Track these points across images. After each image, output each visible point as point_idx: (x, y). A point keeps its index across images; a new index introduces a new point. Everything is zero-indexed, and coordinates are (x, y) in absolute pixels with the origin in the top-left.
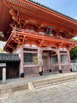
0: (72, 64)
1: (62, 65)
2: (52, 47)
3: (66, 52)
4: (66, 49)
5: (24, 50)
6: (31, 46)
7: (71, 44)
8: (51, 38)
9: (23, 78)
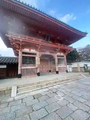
0: (68, 66)
1: (59, 66)
2: (50, 52)
3: (63, 56)
5: (23, 54)
6: (30, 50)
7: (67, 50)
8: (50, 44)
9: (20, 78)
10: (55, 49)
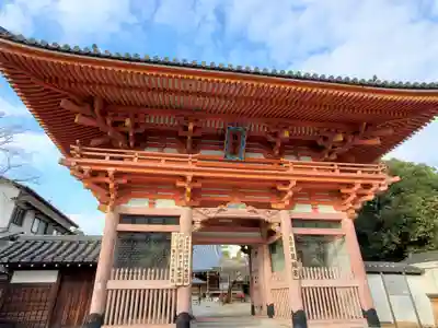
2: (248, 204)
4: (336, 209)
7: (348, 185)
10: (275, 188)
